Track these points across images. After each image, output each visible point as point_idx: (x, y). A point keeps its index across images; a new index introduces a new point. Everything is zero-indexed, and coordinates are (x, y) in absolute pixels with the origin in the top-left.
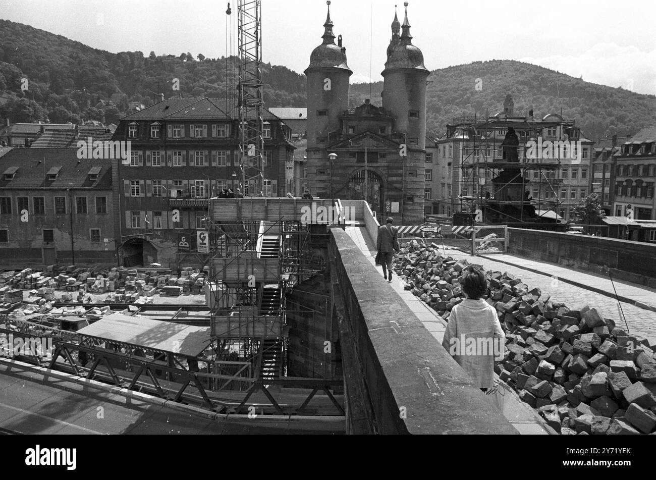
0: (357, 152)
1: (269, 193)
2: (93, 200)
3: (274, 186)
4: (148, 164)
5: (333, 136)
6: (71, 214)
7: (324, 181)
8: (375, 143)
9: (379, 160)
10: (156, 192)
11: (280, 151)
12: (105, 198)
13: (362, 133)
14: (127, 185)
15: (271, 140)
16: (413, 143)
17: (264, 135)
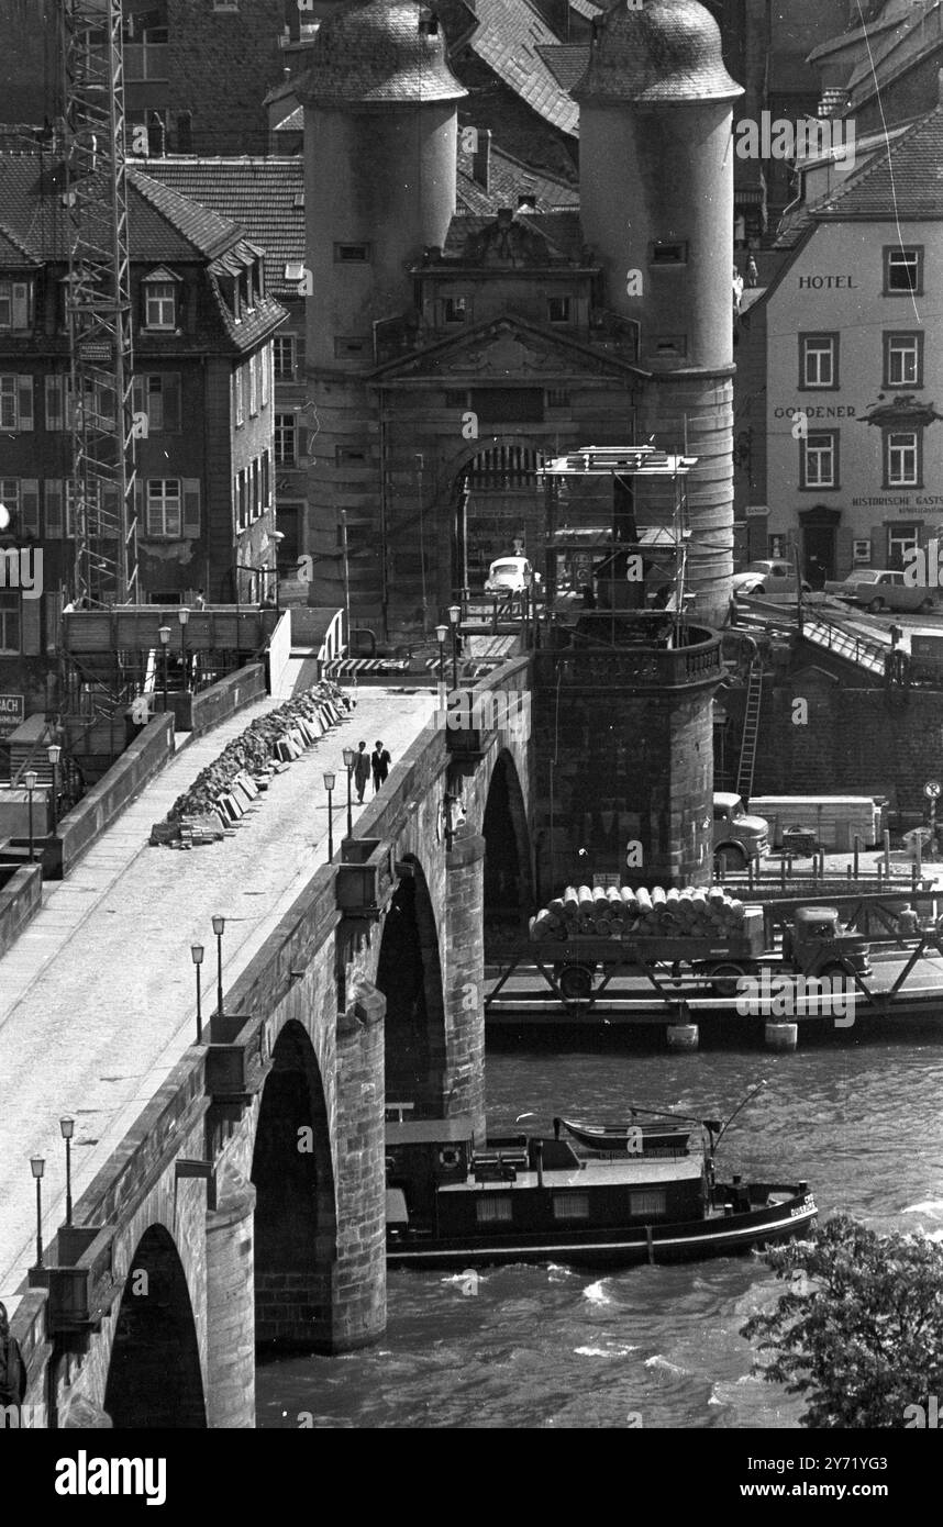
0: (473, 389)
1: (172, 523)
3: (189, 497)
5: (390, 333)
7: (360, 487)
8: (531, 357)
9: (547, 414)
11: (210, 378)
13: (486, 328)
15: (178, 338)
16: (668, 351)
17: (154, 319)
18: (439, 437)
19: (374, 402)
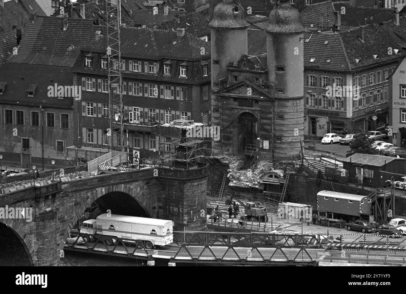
0: (238, 98)
2: (59, 117)
4: (99, 90)
5: (222, 83)
6: (43, 127)
9: (254, 105)
10: (105, 114)
11: (193, 89)
12: (68, 115)
13: (240, 84)
14: (84, 106)
15: (186, 79)
16: (280, 92)
17: (182, 74)
18: (233, 108)
19: (219, 98)
